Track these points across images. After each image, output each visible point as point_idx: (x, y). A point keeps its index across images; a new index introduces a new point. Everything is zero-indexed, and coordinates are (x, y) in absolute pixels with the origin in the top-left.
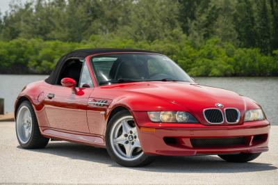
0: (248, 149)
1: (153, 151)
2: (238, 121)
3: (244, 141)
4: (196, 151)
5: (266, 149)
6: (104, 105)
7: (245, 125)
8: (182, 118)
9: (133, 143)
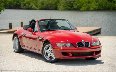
0: (93, 56)
1: (58, 57)
2: (89, 46)
3: (92, 53)
4: (73, 57)
5: (100, 56)
6: (42, 39)
7: (92, 47)
8: (69, 45)
9: (51, 54)
